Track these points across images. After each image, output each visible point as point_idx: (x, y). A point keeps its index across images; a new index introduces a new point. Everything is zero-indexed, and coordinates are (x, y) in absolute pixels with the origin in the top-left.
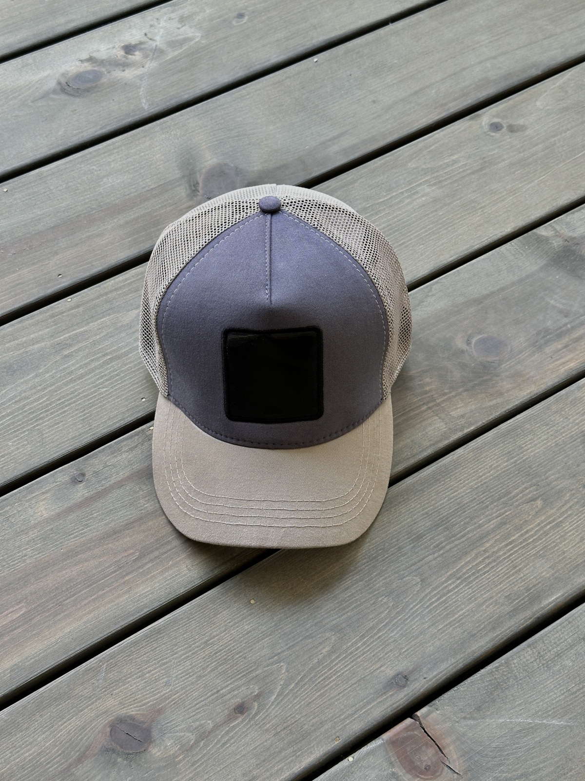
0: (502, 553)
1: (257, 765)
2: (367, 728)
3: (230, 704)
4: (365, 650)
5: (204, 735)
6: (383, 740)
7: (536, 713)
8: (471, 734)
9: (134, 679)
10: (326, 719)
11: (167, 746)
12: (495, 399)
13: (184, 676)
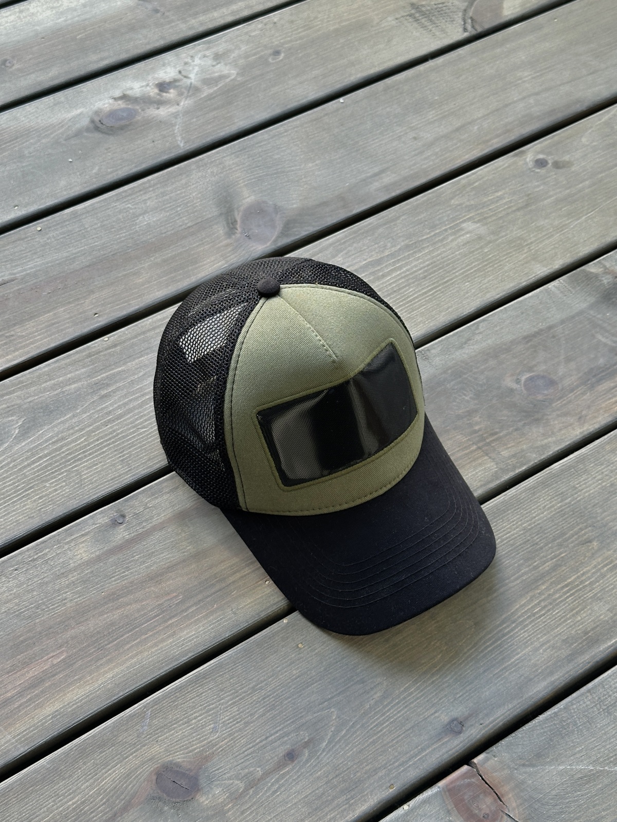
0: (558, 595)
1: (309, 814)
2: (423, 775)
3: (280, 751)
4: (418, 696)
5: (253, 784)
6: (439, 787)
7: (598, 759)
8: (531, 782)
9: (180, 725)
10: (379, 766)
11: (215, 794)
12: (546, 438)
13: (231, 722)
